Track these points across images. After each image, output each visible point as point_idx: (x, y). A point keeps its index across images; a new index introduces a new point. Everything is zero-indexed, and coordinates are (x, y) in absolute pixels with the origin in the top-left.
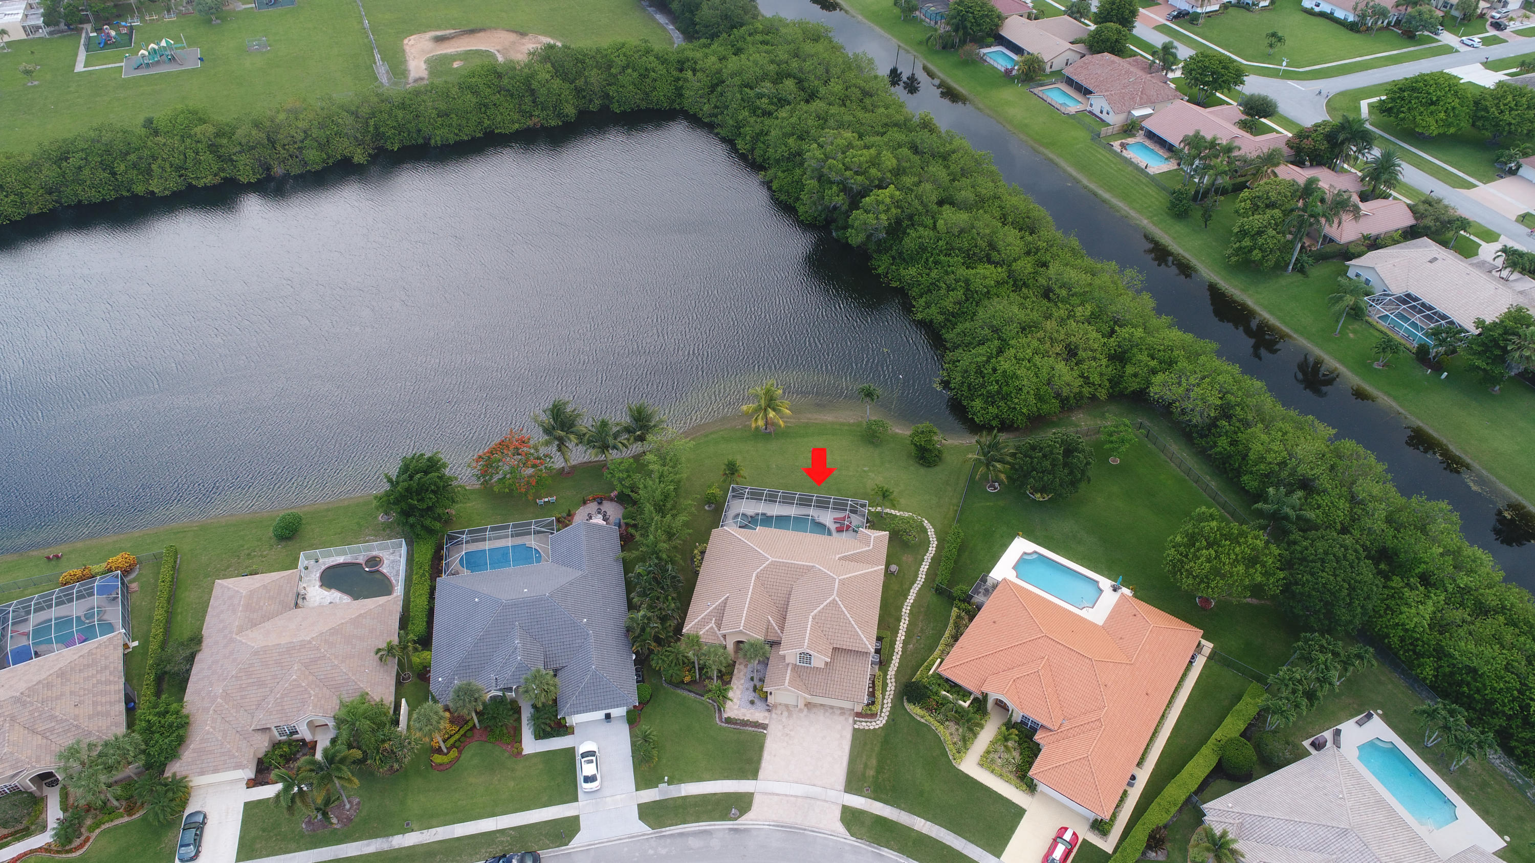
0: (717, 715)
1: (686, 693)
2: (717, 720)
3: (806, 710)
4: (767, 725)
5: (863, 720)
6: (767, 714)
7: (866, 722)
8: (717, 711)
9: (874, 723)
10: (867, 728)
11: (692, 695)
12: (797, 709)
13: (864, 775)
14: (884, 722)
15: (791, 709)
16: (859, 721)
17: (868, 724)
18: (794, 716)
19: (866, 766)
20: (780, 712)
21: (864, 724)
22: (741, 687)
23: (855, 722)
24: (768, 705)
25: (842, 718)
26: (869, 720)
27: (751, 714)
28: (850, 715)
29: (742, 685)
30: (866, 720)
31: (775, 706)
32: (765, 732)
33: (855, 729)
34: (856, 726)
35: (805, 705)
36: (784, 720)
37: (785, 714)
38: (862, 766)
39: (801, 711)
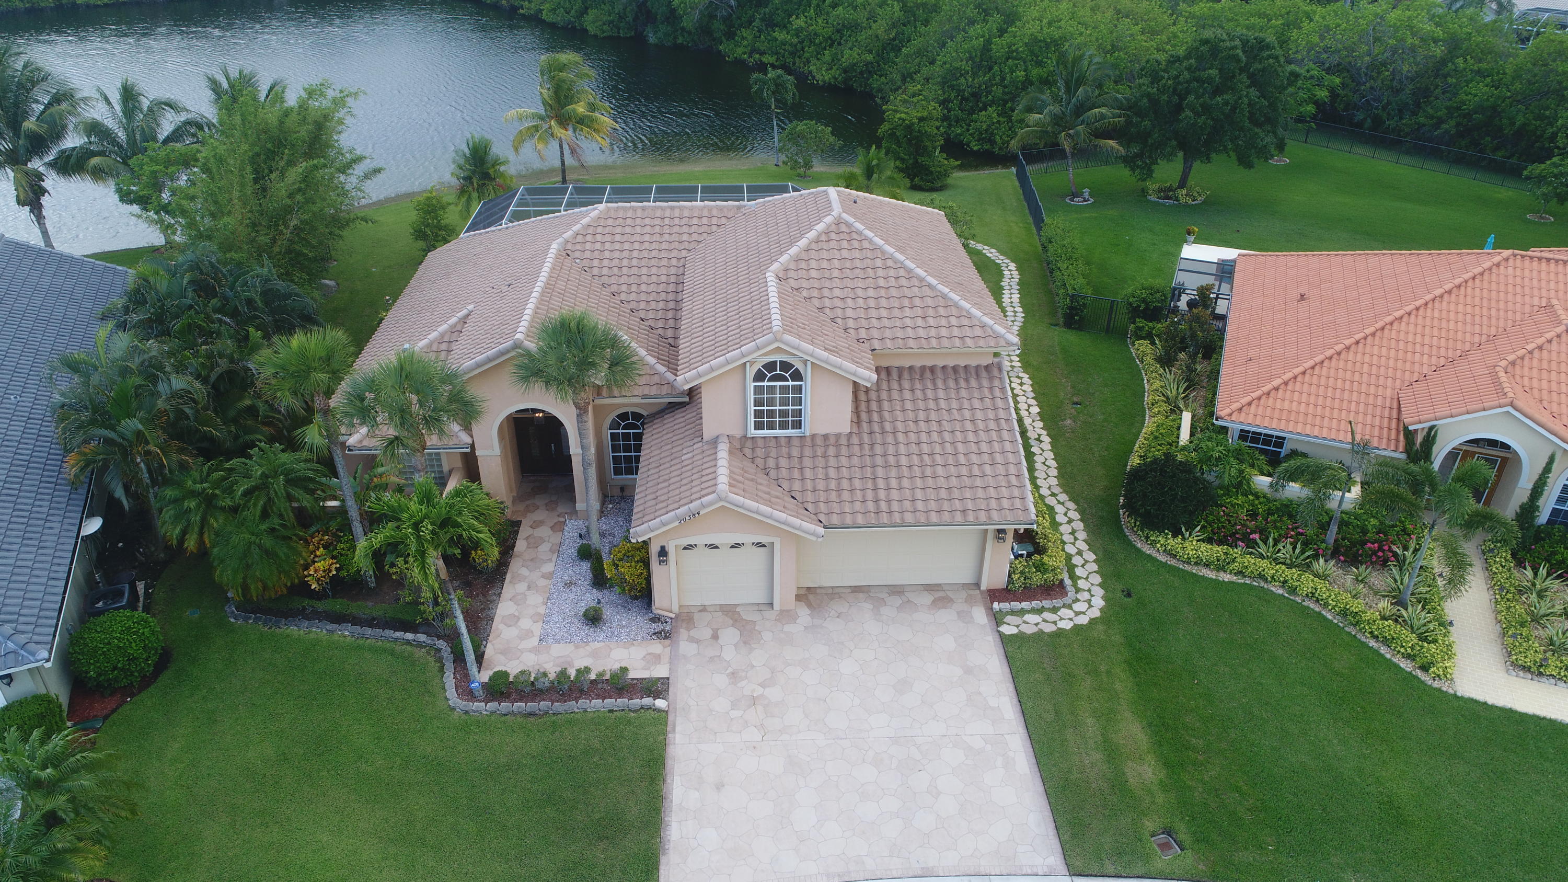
0: (449, 679)
1: (319, 632)
2: (451, 693)
3: (804, 613)
4: (665, 681)
5: (1025, 605)
6: (657, 647)
7: (1039, 611)
8: (449, 666)
9: (1065, 612)
10: (1049, 628)
11: (345, 633)
12: (769, 614)
13: (1119, 785)
14: (1098, 602)
15: (744, 616)
16: (1013, 613)
17: (1046, 615)
18: (767, 636)
19: (1112, 752)
20: (708, 633)
21: (1032, 618)
22: (542, 582)
23: (997, 619)
24: (656, 619)
25: (946, 616)
26: (1047, 603)
27: (595, 654)
28: (970, 600)
29: (549, 576)
30: (1035, 604)
31: (686, 618)
32: (660, 703)
33: (1004, 640)
34: (1007, 630)
35: (798, 598)
36: (729, 653)
37: (730, 635)
38: (1098, 756)
39: (787, 616)
